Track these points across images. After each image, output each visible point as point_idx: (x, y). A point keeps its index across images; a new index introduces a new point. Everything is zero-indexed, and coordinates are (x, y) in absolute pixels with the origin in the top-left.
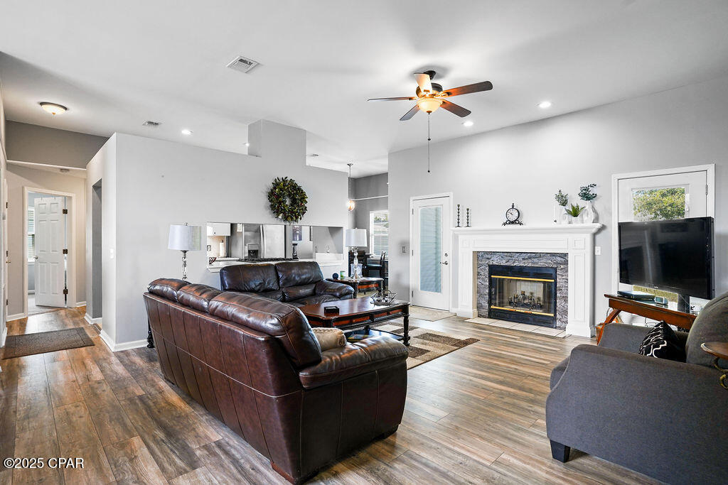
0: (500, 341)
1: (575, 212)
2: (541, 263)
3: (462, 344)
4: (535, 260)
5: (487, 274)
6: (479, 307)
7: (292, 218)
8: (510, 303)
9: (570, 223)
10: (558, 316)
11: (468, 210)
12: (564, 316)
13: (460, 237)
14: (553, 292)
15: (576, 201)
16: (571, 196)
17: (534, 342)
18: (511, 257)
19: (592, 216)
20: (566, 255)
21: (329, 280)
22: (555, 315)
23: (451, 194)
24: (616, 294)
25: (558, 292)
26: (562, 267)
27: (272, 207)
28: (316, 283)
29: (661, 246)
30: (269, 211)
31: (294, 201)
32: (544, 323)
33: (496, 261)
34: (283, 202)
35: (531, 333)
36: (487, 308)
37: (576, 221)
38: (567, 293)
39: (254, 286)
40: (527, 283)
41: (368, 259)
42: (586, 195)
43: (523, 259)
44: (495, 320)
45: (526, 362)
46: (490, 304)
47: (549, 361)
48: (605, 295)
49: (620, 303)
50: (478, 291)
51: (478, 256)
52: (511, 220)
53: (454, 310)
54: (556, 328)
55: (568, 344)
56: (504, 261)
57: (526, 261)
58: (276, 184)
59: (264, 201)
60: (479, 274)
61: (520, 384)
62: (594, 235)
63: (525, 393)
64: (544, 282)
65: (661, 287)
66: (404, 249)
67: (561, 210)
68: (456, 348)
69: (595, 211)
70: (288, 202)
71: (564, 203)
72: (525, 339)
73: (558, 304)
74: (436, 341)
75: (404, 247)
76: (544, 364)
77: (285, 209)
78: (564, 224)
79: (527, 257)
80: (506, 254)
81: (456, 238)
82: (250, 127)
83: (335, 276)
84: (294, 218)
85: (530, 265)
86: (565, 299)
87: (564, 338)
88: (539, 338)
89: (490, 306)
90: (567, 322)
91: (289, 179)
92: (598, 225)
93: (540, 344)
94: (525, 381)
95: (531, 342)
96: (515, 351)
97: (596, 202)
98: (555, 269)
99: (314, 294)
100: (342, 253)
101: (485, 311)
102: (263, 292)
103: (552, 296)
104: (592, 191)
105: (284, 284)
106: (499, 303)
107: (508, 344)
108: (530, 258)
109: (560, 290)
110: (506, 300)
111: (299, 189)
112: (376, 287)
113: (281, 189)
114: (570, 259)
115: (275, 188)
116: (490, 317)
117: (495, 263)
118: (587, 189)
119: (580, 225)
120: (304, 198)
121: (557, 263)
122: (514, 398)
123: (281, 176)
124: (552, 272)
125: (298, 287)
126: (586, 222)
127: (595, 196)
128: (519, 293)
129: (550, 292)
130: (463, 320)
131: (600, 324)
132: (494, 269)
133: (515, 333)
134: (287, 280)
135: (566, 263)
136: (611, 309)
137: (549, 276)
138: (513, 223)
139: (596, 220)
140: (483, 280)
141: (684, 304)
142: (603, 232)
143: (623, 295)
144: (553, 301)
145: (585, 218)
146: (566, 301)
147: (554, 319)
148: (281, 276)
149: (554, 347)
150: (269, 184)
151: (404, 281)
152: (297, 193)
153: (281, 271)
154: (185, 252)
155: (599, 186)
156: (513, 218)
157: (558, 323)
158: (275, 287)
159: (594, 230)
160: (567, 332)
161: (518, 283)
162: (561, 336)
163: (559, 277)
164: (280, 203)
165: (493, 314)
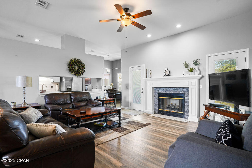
0: (160, 124)
1: (191, 71)
2: (178, 92)
3: (143, 126)
4: (176, 91)
5: (158, 96)
6: (155, 110)
7: (78, 74)
8: (167, 108)
9: (189, 75)
10: (185, 113)
11: (150, 71)
12: (187, 113)
13: (147, 82)
14: (183, 103)
15: (192, 66)
16: (190, 64)
17: (174, 125)
18: (167, 89)
19: (198, 72)
20: (188, 88)
21: (94, 99)
22: (184, 113)
23: (144, 65)
24: (208, 104)
25: (185, 103)
26: (187, 93)
27: (69, 70)
28: (88, 100)
29: (226, 85)
30: (68, 71)
31: (79, 68)
32: (180, 116)
33: (161, 91)
34: (74, 68)
35: (174, 120)
36: (158, 110)
37: (192, 74)
38: (188, 104)
39: (59, 102)
40: (174, 100)
41: (116, 91)
42: (196, 63)
43: (172, 90)
44: (161, 115)
45: (169, 135)
46: (159, 108)
47: (178, 133)
48: (203, 105)
49: (210, 108)
50: (154, 103)
51: (154, 89)
52: (166, 74)
53: (145, 111)
54: (184, 118)
55: (189, 125)
56: (164, 91)
57: (173, 91)
58: (71, 61)
59: (66, 67)
60: (155, 96)
61: (163, 146)
62: (199, 80)
63: (164, 152)
64: (180, 99)
65: (226, 101)
66: (127, 87)
67: (186, 70)
68: (140, 128)
69: (199, 70)
70: (77, 68)
71: (187, 67)
72: (171, 123)
73: (185, 108)
74: (133, 125)
75: (127, 86)
76: (176, 135)
77: (75, 71)
78: (187, 75)
79: (173, 89)
80: (165, 88)
81: (146, 82)
82: (61, 37)
83: (97, 98)
84: (79, 74)
85: (174, 93)
86: (188, 106)
87: (187, 122)
88: (177, 123)
89: (159, 109)
90: (188, 116)
91: (77, 59)
92: (201, 76)
93: (176, 125)
94: (166, 145)
95: (173, 124)
96: (165, 129)
97: (200, 66)
98: (184, 94)
99: (87, 105)
100: (101, 89)
101: (157, 111)
102: (63, 104)
103: (182, 105)
104: (198, 61)
105: (73, 101)
106: (163, 108)
107: (163, 126)
108: (174, 90)
109: (186, 102)
110: (165, 107)
111: (81, 62)
112: (113, 102)
113: (73, 63)
114: (190, 90)
115: (71, 62)
116: (159, 113)
117: (161, 92)
118: (196, 61)
119: (193, 76)
120: (83, 66)
121: (185, 92)
122: (158, 155)
123: (74, 57)
124: (183, 95)
125: (80, 102)
126: (196, 74)
127: (199, 64)
128: (170, 104)
129: (182, 104)
130: (147, 115)
131: (202, 117)
132: (160, 95)
133: (167, 120)
134: (75, 100)
135: (188, 91)
136: (206, 110)
137: (182, 97)
138: (167, 76)
139: (200, 73)
140: (156, 99)
141: (236, 108)
142: (203, 79)
143: (211, 105)
144: (183, 107)
145: (195, 73)
146: (188, 107)
147: (184, 114)
148: (72, 98)
149: (182, 127)
150: (69, 61)
151: (127, 100)
152: (80, 64)
153: (73, 96)
154: (24, 88)
155: (201, 60)
156: (167, 74)
157: (185, 116)
158: (69, 102)
159: (199, 78)
160: (189, 120)
161: (170, 100)
162: (186, 122)
163: (185, 97)
164: (73, 68)
165: (160, 113)
